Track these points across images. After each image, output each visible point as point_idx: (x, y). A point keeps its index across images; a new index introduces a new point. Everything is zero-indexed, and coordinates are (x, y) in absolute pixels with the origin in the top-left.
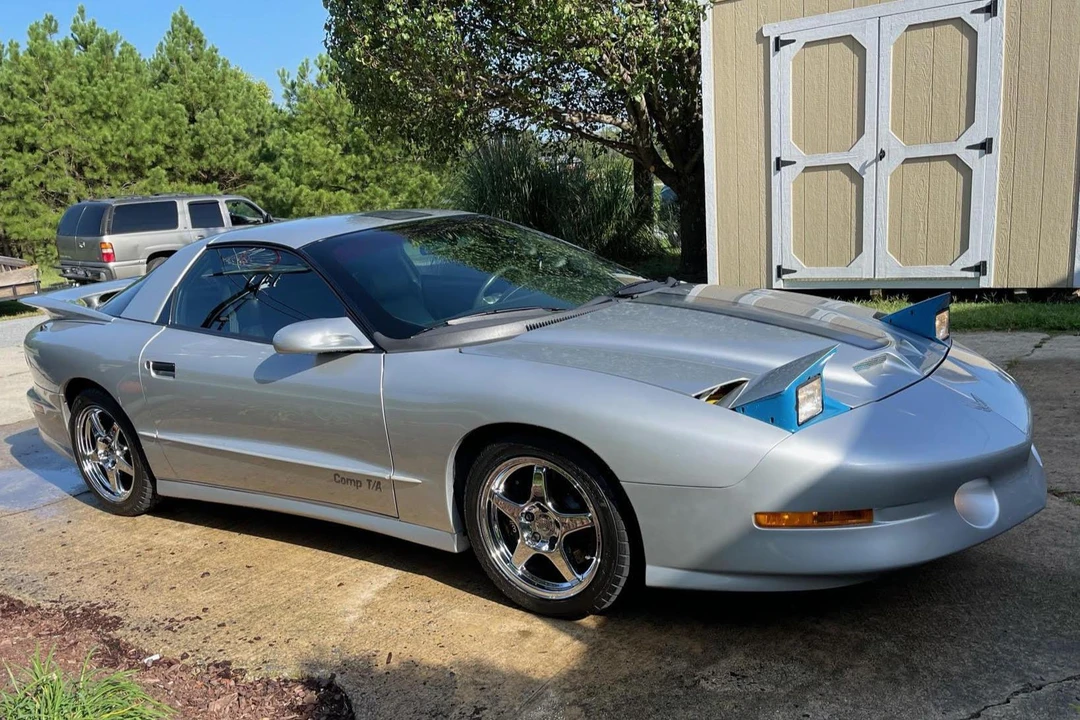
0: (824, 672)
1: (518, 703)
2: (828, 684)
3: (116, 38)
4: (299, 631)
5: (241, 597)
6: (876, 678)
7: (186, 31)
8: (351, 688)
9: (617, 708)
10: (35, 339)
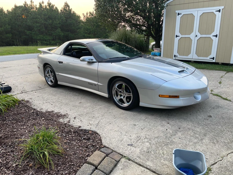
0: (199, 140)
1: (135, 141)
2: (200, 142)
3: (54, 5)
4: (89, 120)
5: (77, 112)
6: (210, 142)
7: (67, 5)
8: (101, 134)
9: (157, 144)
10: (39, 56)
